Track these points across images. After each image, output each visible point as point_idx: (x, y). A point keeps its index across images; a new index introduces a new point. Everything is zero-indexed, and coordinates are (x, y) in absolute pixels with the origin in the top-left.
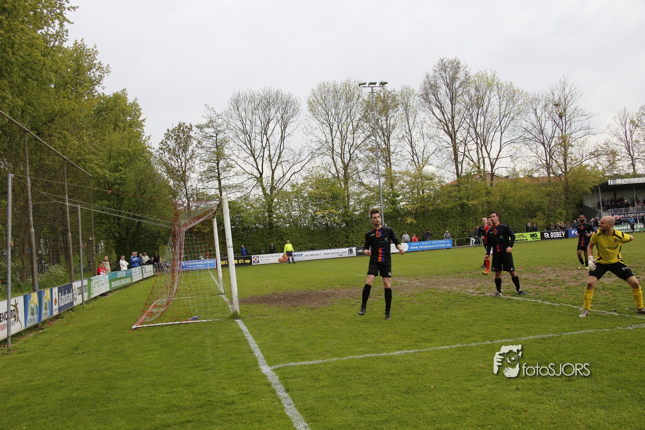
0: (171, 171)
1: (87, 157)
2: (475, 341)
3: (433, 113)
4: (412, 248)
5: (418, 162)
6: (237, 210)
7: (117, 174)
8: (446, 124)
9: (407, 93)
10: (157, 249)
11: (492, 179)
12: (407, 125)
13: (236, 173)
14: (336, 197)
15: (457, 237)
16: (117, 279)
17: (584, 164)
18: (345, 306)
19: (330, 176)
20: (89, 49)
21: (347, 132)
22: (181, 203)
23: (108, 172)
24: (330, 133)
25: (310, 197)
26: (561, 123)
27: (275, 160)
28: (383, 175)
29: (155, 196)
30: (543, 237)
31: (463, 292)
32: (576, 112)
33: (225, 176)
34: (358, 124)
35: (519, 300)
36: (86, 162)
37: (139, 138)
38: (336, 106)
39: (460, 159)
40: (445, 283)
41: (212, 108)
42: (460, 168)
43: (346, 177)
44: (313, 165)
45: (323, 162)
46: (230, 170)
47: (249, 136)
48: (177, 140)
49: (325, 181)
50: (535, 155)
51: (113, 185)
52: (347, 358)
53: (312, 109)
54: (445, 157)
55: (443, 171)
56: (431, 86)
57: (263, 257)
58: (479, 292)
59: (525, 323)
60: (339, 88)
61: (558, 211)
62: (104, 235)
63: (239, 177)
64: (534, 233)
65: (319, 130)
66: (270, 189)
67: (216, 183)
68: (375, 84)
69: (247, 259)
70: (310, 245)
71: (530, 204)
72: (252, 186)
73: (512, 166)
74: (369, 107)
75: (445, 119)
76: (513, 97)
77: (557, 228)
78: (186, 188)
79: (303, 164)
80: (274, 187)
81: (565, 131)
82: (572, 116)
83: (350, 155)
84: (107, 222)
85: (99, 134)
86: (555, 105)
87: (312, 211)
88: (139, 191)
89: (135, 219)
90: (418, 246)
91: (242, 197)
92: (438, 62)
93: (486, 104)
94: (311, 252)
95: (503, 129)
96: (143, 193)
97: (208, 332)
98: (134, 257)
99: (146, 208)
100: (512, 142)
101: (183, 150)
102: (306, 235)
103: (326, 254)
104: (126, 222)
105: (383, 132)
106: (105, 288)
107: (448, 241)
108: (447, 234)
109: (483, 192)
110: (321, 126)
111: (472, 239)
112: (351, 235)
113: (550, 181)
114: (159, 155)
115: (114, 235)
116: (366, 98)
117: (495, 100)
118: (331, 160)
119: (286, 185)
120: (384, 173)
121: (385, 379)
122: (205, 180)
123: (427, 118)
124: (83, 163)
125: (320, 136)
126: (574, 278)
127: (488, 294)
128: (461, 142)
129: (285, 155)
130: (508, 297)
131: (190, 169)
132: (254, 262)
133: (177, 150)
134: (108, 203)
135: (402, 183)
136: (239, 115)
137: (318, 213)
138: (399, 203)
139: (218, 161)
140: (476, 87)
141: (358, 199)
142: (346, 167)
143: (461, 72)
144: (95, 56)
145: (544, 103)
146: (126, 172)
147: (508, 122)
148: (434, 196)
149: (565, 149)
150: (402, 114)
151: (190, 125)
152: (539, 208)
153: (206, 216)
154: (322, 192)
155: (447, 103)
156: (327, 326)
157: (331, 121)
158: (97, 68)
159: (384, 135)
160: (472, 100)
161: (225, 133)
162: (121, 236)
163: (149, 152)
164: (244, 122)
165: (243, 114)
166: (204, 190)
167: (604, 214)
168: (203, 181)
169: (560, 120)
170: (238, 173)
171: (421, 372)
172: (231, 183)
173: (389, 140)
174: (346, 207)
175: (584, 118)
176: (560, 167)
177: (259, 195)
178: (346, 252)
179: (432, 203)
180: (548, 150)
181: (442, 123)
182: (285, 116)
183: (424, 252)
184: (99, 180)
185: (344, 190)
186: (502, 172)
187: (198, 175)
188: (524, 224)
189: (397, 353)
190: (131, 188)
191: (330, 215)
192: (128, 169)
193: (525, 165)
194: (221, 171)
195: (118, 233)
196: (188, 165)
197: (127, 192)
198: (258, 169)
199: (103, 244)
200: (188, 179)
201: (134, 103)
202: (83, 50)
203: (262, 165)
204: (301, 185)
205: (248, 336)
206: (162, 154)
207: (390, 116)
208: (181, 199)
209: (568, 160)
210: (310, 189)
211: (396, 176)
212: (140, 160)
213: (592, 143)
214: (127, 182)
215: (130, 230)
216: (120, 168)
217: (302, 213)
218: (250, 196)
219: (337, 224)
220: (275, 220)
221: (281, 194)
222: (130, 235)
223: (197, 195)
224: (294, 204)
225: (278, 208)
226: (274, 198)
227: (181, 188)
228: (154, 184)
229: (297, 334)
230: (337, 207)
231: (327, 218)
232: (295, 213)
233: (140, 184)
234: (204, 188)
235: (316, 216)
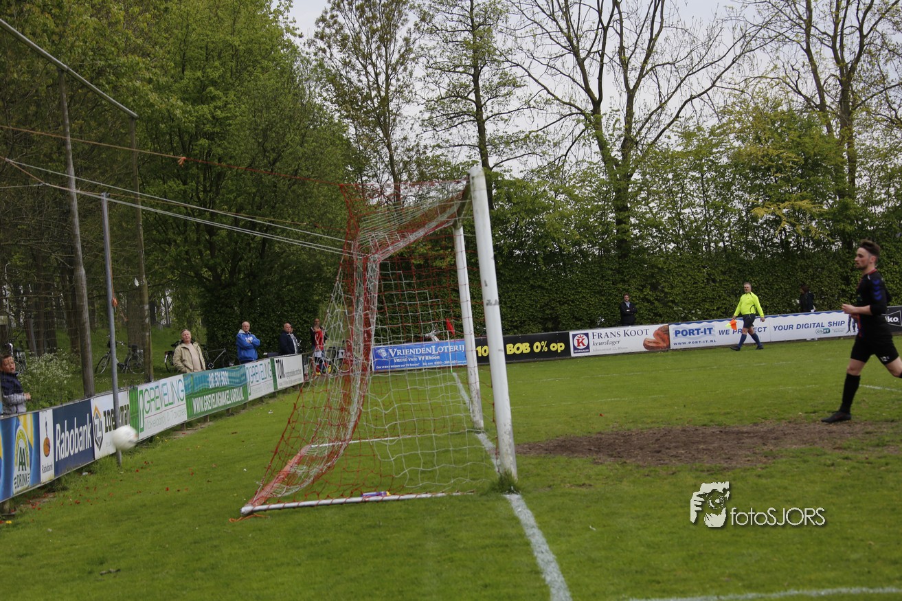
0: (347, 98)
1: (123, 60)
7: (204, 109)
10: (315, 312)
13: (527, 103)
14: (816, 164)
16: (208, 391)
19: (798, 103)
22: (377, 186)
23: (180, 103)
27: (636, 61)
29: (308, 169)
33: (495, 111)
36: (118, 76)
43: (848, 107)
44: (748, 74)
46: (510, 94)
48: (363, 13)
49: (782, 120)
51: (194, 138)
57: (600, 336)
62: (173, 273)
63: (535, 112)
66: (623, 146)
67: (472, 130)
69: (556, 340)
72: (571, 140)
78: (389, 146)
79: (717, 71)
80: (632, 140)
83: (863, 37)
84: (179, 239)
87: (741, 207)
88: (264, 156)
89: (253, 233)
91: (542, 168)
96: (275, 161)
97: (433, 523)
99: (283, 202)
101: (381, 40)
102: (724, 273)
103: (782, 328)
104: (231, 239)
106: (178, 415)
114: (316, 54)
115: (198, 275)
118: (802, 57)
119: (667, 133)
122: (441, 124)
129: (667, 48)
131: (399, 91)
132: (575, 348)
133: (364, 39)
134: (182, 187)
137: (758, 211)
139: (475, 66)
141: (883, 168)
142: (847, 74)
146: (226, 104)
154: (771, 151)
162: (217, 277)
163: (289, 46)
166: (439, 152)
168: (434, 127)
170: (532, 103)
172: (511, 130)
174: (846, 193)
177: (590, 163)
178: (843, 322)
184: (157, 124)
185: (840, 143)
187: (422, 108)
190: (242, 145)
191: (796, 215)
192: (232, 94)
194: (484, 97)
195: (210, 269)
196: (393, 82)
197: (231, 158)
198: (588, 90)
199: (170, 300)
200: (394, 120)
203: (600, 78)
204: (712, 133)
205: (534, 534)
206: (324, 51)
208: (375, 175)
210: (737, 144)
212: (265, 70)
214: (232, 129)
215: (241, 260)
216: (211, 92)
217: (711, 212)
218: (566, 164)
219: (817, 243)
220: (636, 232)
221: (652, 158)
222: (242, 276)
223: (419, 165)
224: (691, 187)
225: (644, 199)
226: (633, 170)
227: (377, 144)
228: (304, 136)
229: (661, 533)
230: (816, 192)
231: (787, 227)
232: (693, 213)
233: (265, 136)
234: (439, 146)
235: (755, 219)
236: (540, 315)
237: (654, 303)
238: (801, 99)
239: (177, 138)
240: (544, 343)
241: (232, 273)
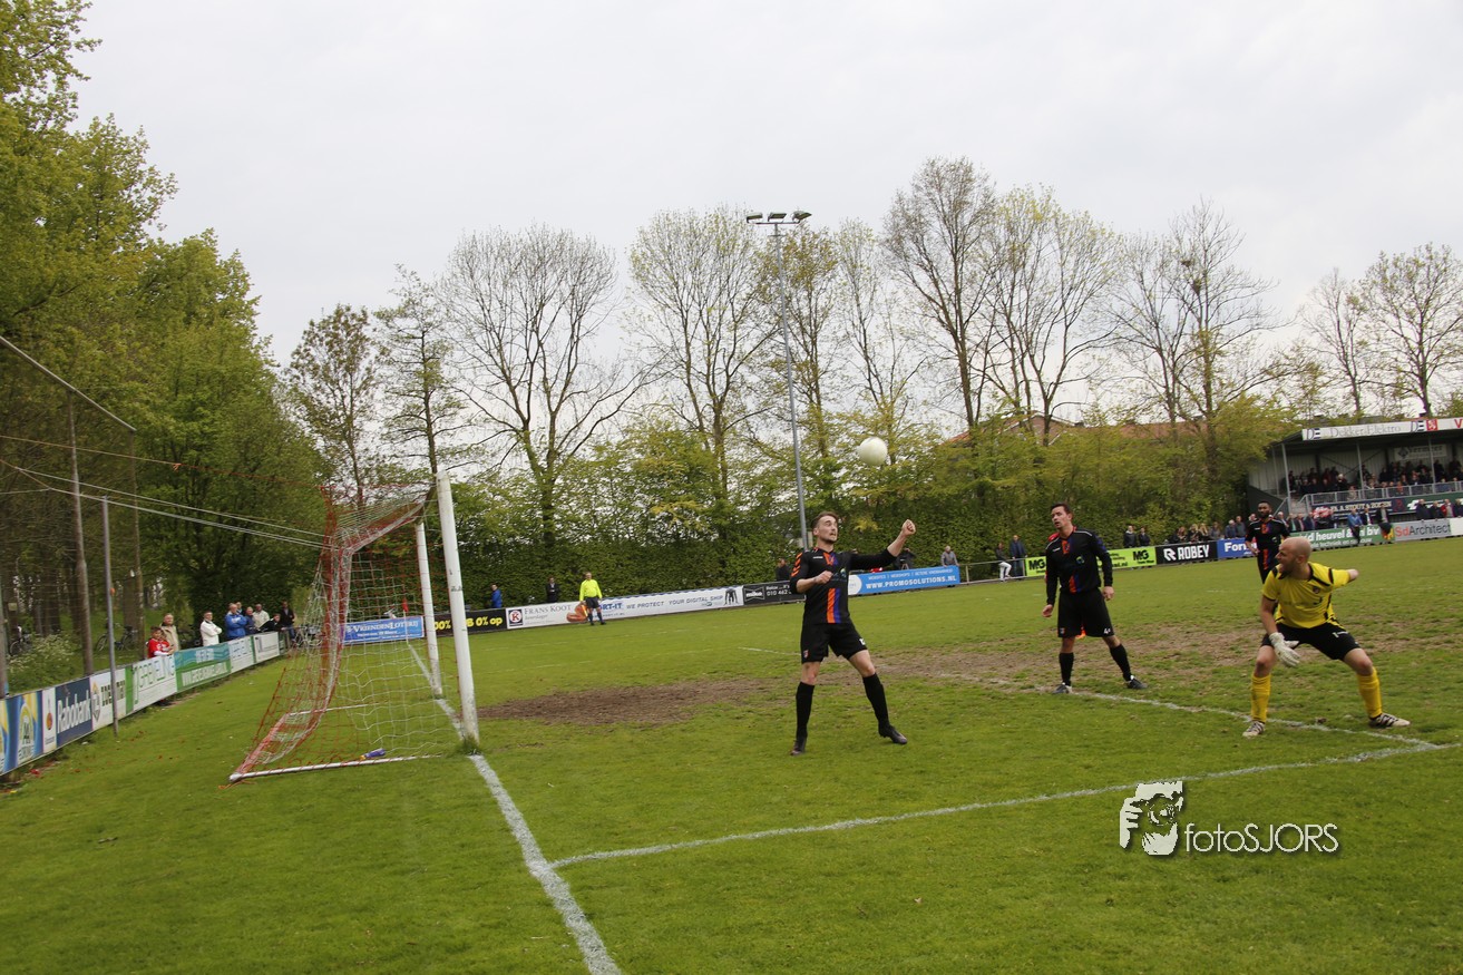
0: (318, 417)
1: (124, 385)
2: (1014, 796)
3: (914, 281)
4: (869, 586)
5: (882, 393)
6: (472, 505)
7: (194, 425)
8: (943, 307)
9: (855, 237)
10: (288, 595)
11: (1047, 429)
12: (855, 308)
13: (469, 421)
14: (698, 473)
15: (971, 561)
16: (195, 666)
17: (1249, 394)
18: (718, 720)
19: (683, 425)
20: (127, 139)
21: (720, 324)
22: (343, 489)
23: (173, 421)
24: (682, 329)
25: (638, 473)
26: (1196, 304)
27: (557, 389)
28: (803, 423)
29: (283, 476)
30: (1161, 559)
31: (986, 685)
32: (1230, 279)
33: (443, 428)
34: (745, 307)
35: (1110, 702)
36: (120, 398)
37: (245, 342)
38: (696, 267)
39: (974, 386)
40: (944, 666)
41: (412, 274)
42: (974, 405)
43: (720, 429)
44: (645, 401)
45: (666, 393)
46: (455, 413)
47: (498, 335)
48: (331, 347)
49: (672, 438)
50: (1142, 375)
51: (185, 449)
52: (724, 839)
53: (641, 274)
54: (941, 379)
55: (937, 412)
56: (909, 220)
57: (531, 612)
58: (1022, 684)
59: (1126, 752)
60: (701, 226)
61: (1195, 499)
62: (164, 564)
63: (475, 428)
64: (1141, 549)
65: (656, 321)
66: (548, 457)
67: (424, 443)
68: (782, 216)
69: (495, 615)
70: (639, 582)
71: (1132, 485)
72: (505, 451)
73: (1091, 399)
74: (770, 268)
75: (940, 295)
76: (1091, 245)
77: (1192, 538)
78: (353, 456)
79: (622, 398)
80: (556, 452)
81: (1207, 322)
82: (1221, 289)
83: (728, 377)
84: (170, 535)
85: (151, 333)
86: (1184, 263)
87: (642, 506)
88: (246, 464)
89: (236, 529)
90: (883, 581)
91: (482, 474)
92: (923, 168)
93: (1030, 262)
94: (641, 599)
95: (1069, 318)
96: (255, 468)
97: (407, 785)
98: (234, 615)
99: (262, 502)
100: (1089, 345)
101: (347, 369)
102: (629, 559)
103: (675, 602)
104: (216, 534)
105: (801, 324)
106: (167, 689)
107: (951, 571)
108: (949, 553)
109: (1028, 458)
110: (661, 313)
111: (1004, 564)
112: (732, 559)
113: (1175, 432)
114: (291, 380)
115: (186, 565)
116: (762, 248)
117: (1050, 253)
118: (685, 389)
119: (582, 447)
120: (805, 417)
121: (812, 886)
122: (397, 438)
123: (901, 294)
124: (114, 400)
125: (660, 335)
126: (1232, 649)
127: (1042, 688)
128: (978, 345)
129: (581, 380)
130: (1085, 693)
131: (362, 411)
132: (511, 622)
133: (332, 368)
134: (173, 491)
135: (846, 441)
136: (475, 288)
137: (655, 510)
138: (839, 485)
139: (426, 392)
140: (1009, 223)
141: (747, 476)
142: (718, 406)
143: (975, 190)
144: (142, 154)
145: (1160, 259)
146: (214, 420)
147: (1081, 301)
148: (917, 468)
149: (1206, 361)
150: (845, 284)
151: (363, 312)
152: (1152, 495)
153: (400, 521)
154: (664, 462)
155: (944, 260)
156: (680, 767)
157: (684, 301)
158: (145, 181)
159: (803, 331)
160: (1001, 251)
161: (442, 330)
163: (268, 374)
164: (487, 303)
165: (484, 286)
166: (395, 461)
167: (1294, 505)
168: (392, 440)
169: (1196, 296)
170: (473, 421)
171: (893, 869)
172: (456, 443)
173: (814, 343)
174: (720, 495)
175: (1247, 291)
176: (1195, 400)
177: (521, 470)
178: (721, 597)
179: (912, 485)
180: (1171, 363)
181: (934, 304)
182: (581, 290)
183: (898, 595)
184: (153, 438)
185: (715, 456)
186: (1069, 414)
187: (382, 424)
188: (1118, 528)
189: (839, 825)
190: (226, 456)
191: (684, 513)
192: (218, 414)
193: (1120, 397)
194: (434, 416)
195: (197, 560)
196: (357, 403)
197: (216, 466)
198: (518, 411)
199: (160, 586)
200: (358, 434)
201: (233, 261)
202: (113, 140)
203: (528, 402)
204: (618, 447)
205: (499, 794)
206: (298, 378)
207: (817, 288)
208: (341, 480)
209: (1215, 387)
210: (637, 456)
211: (832, 425)
212: (247, 393)
213: (1268, 346)
214: (218, 442)
215: (224, 552)
216: (200, 411)
217: (619, 510)
218: (502, 471)
219: (701, 534)
220: (558, 526)
221: (572, 466)
222: (225, 565)
223: (378, 472)
224: (602, 490)
225: (565, 499)
226: (557, 476)
227: (343, 454)
228: (280, 448)
229: (611, 787)
230: (699, 495)
231: (678, 521)
232: (605, 511)
233: (247, 447)
234: (395, 456)
235: (653, 516)
236: (481, 595)
237: (573, 584)
238: (685, 422)
239: (169, 450)
240: (485, 619)
241: (216, 565)
